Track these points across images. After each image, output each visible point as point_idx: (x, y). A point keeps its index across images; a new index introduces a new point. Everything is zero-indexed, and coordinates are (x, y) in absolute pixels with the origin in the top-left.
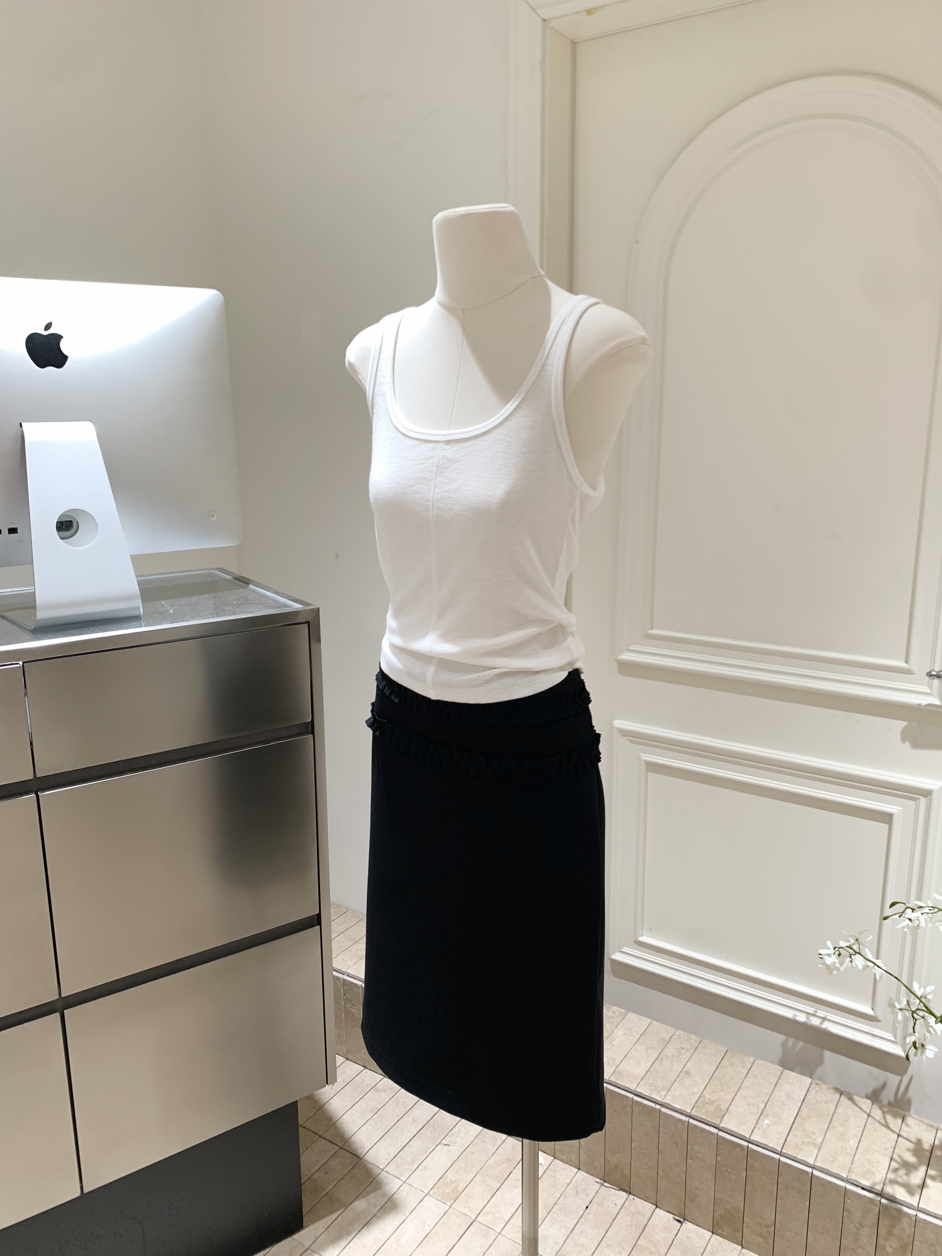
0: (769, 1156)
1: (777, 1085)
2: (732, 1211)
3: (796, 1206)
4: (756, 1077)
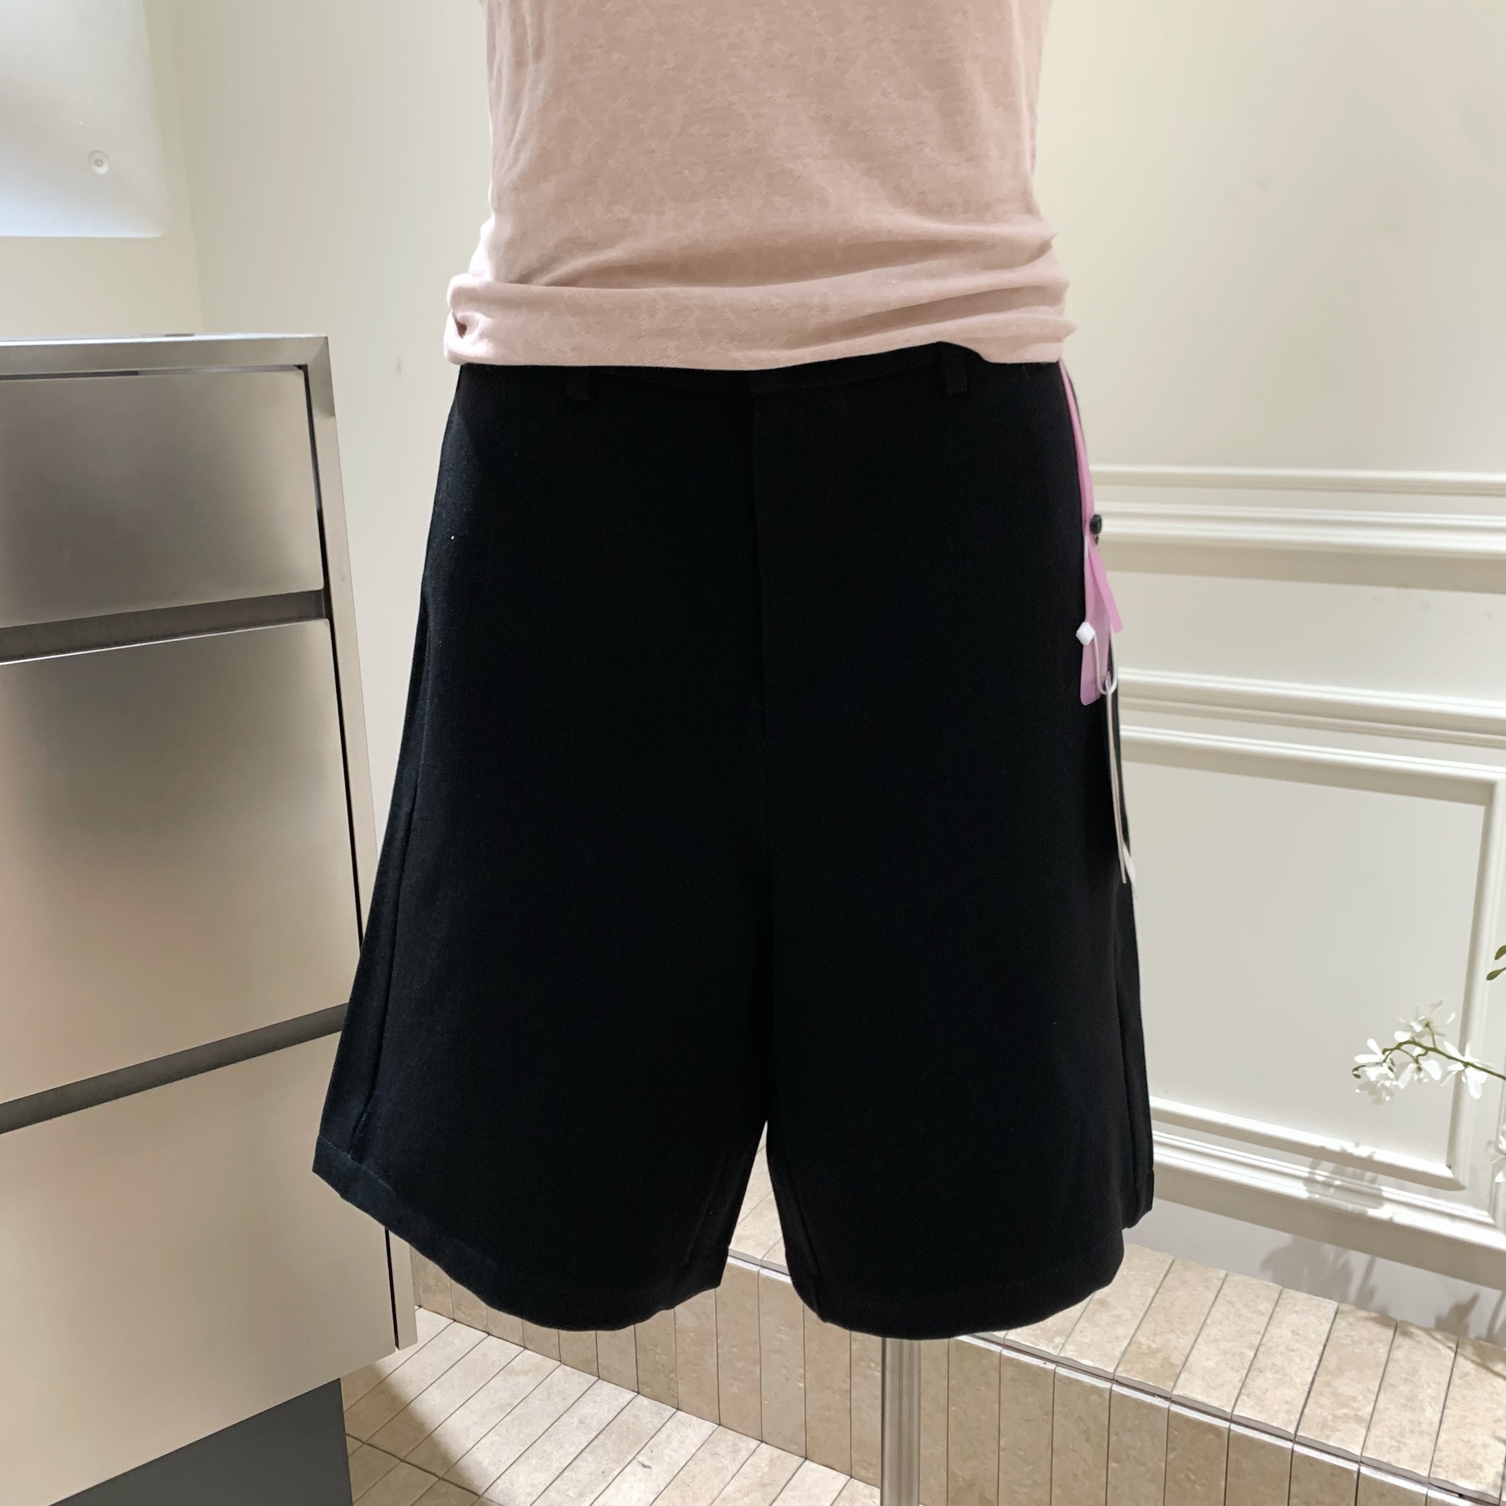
1: (1275, 1315)
4: (1231, 1303)
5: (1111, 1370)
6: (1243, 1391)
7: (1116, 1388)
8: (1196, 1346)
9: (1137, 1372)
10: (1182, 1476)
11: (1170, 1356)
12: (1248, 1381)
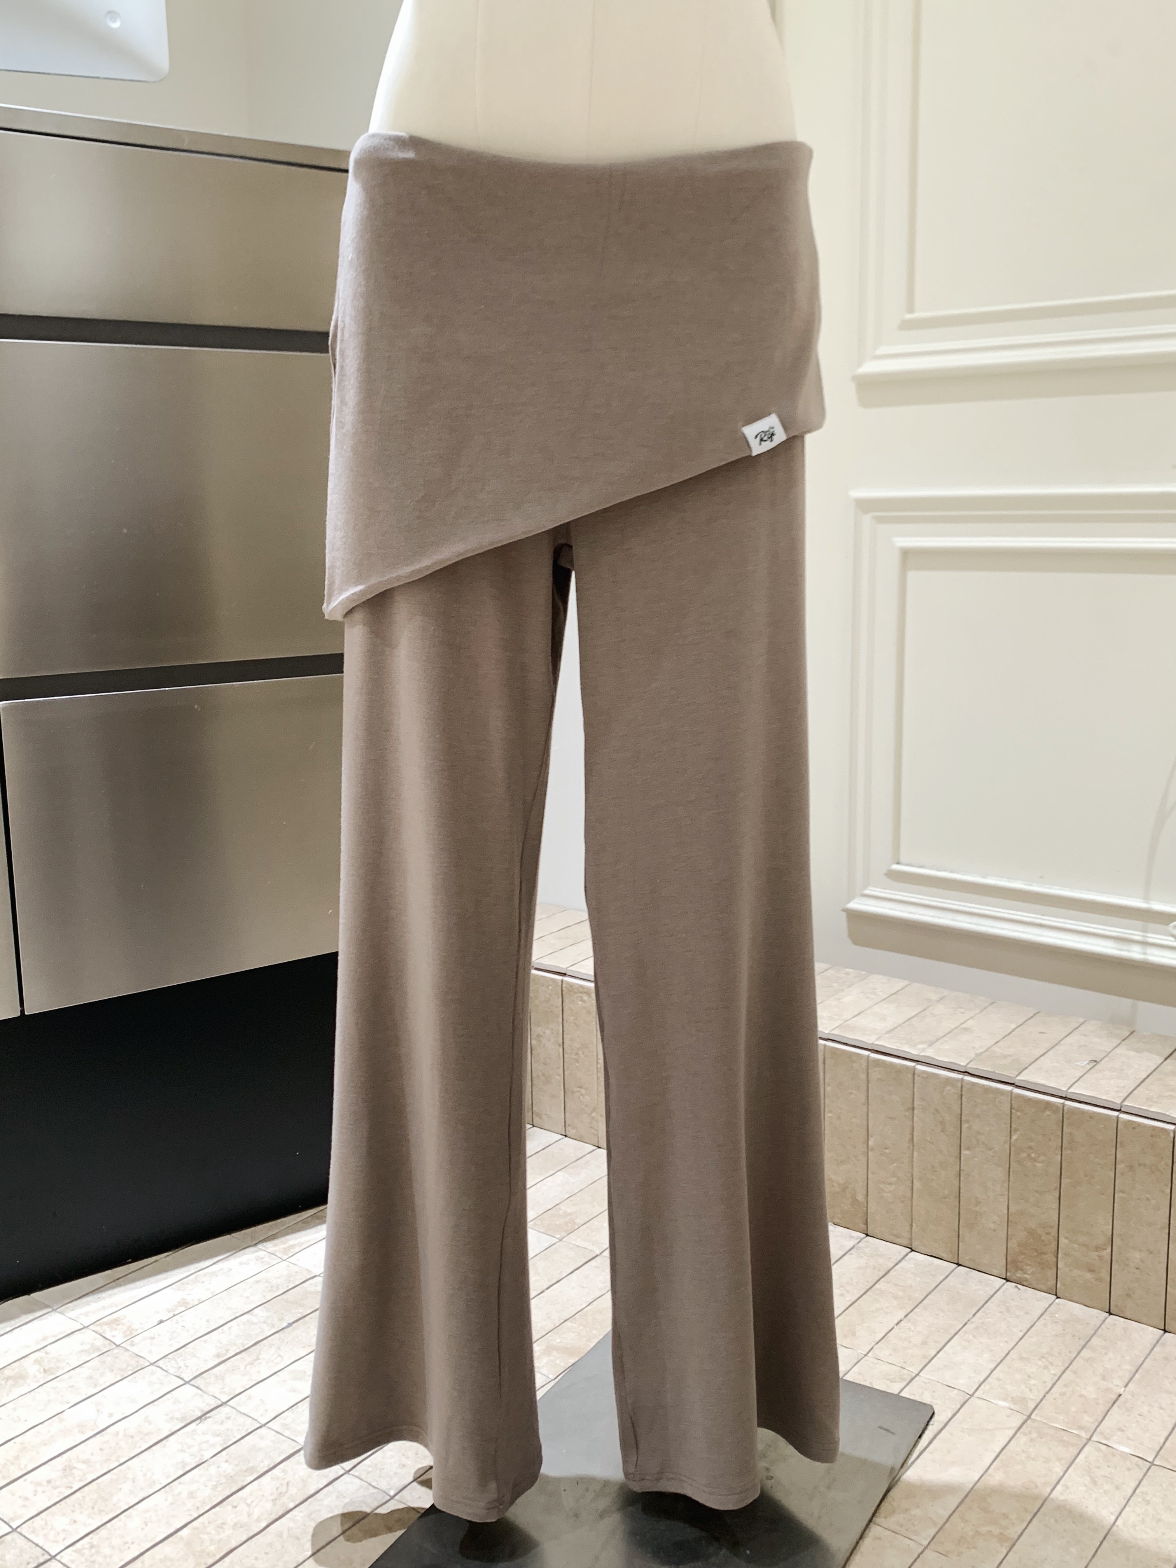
0: (1100, 1114)
2: (1039, 1232)
3: (1148, 1199)
7: (968, 1078)
8: (1046, 1055)
10: (1023, 1155)
11: (1022, 1058)
12: (1088, 1072)
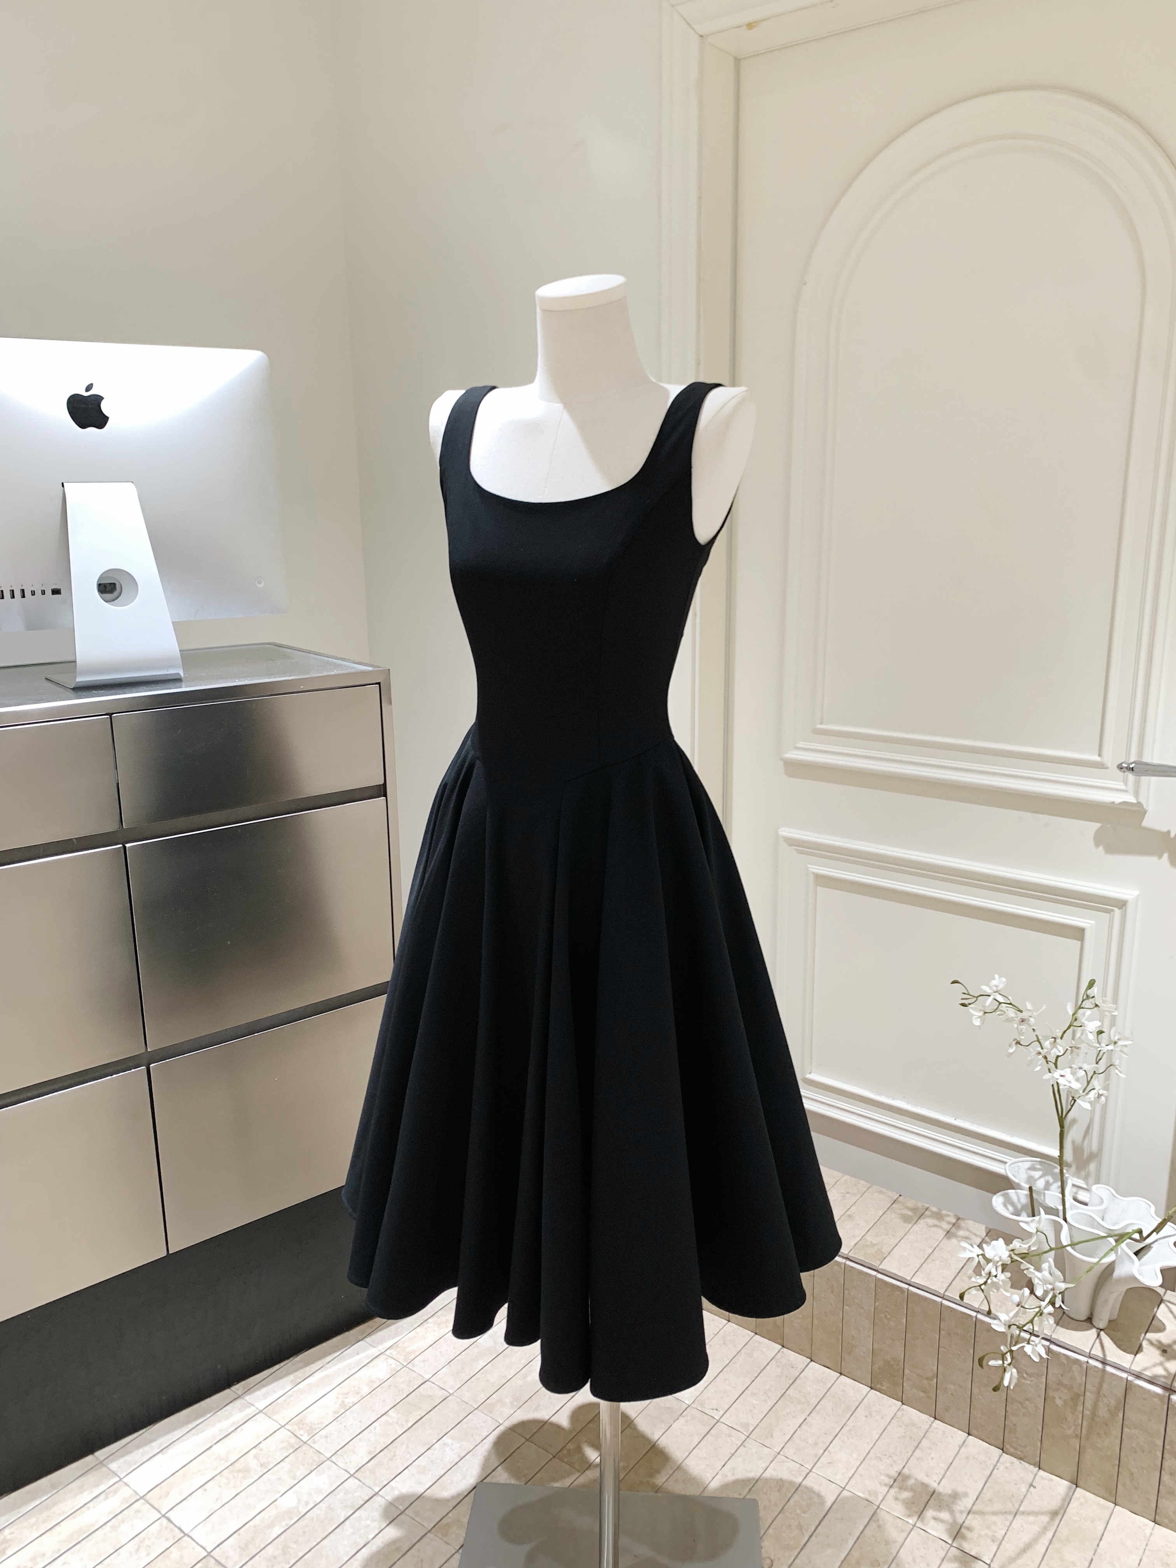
0: (930, 1299)
2: (892, 1362)
3: (959, 1354)
5: (846, 1252)
6: (919, 1270)
7: (848, 1263)
8: (899, 1244)
9: (861, 1255)
10: (883, 1315)
11: (882, 1247)
12: (924, 1264)
